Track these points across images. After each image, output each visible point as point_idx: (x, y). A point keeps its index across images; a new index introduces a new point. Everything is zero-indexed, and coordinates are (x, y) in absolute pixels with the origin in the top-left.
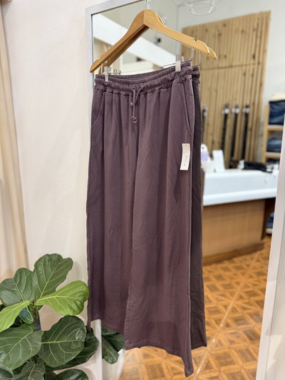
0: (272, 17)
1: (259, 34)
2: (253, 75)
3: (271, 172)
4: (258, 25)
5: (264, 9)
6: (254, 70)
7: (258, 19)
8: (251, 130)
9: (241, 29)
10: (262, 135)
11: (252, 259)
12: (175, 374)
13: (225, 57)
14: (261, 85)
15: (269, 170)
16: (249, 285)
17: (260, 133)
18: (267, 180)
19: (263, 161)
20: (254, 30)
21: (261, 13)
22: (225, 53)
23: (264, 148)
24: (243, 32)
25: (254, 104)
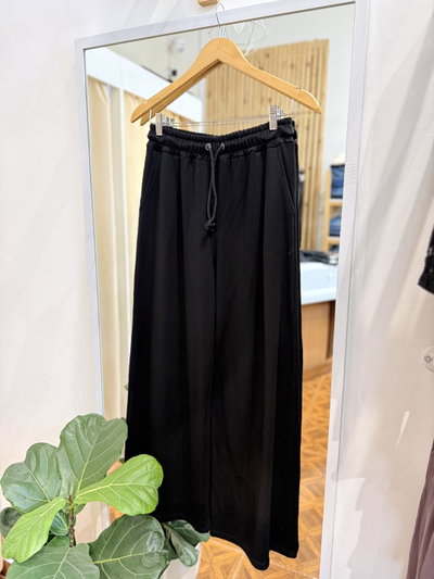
0: (332, 47)
1: (314, 71)
2: (308, 128)
3: (335, 265)
4: (312, 57)
5: (321, 36)
6: (309, 120)
7: (313, 50)
8: (308, 205)
9: (290, 62)
10: (323, 213)
11: (315, 386)
12: (215, 555)
13: (270, 100)
14: (319, 141)
15: (333, 262)
16: (313, 422)
17: (320, 210)
18: (331, 275)
19: (324, 249)
20: (307, 64)
21: (316, 41)
22: (269, 95)
23: (326, 231)
24: (292, 66)
25: (310, 168)
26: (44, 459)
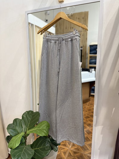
0: (89, 13)
1: (85, 20)
2: (83, 35)
3: (91, 72)
4: (84, 16)
5: (86, 11)
6: (83, 33)
7: (84, 14)
8: (83, 56)
9: (78, 18)
10: (87, 58)
11: (86, 105)
12: (62, 149)
13: (73, 28)
14: (86, 39)
16: (86, 114)
17: (87, 57)
18: (90, 75)
19: (88, 68)
20: (83, 18)
21: (85, 12)
22: (72, 27)
23: (88, 63)
24: (79, 19)
25: (84, 46)
26: (18, 122)
